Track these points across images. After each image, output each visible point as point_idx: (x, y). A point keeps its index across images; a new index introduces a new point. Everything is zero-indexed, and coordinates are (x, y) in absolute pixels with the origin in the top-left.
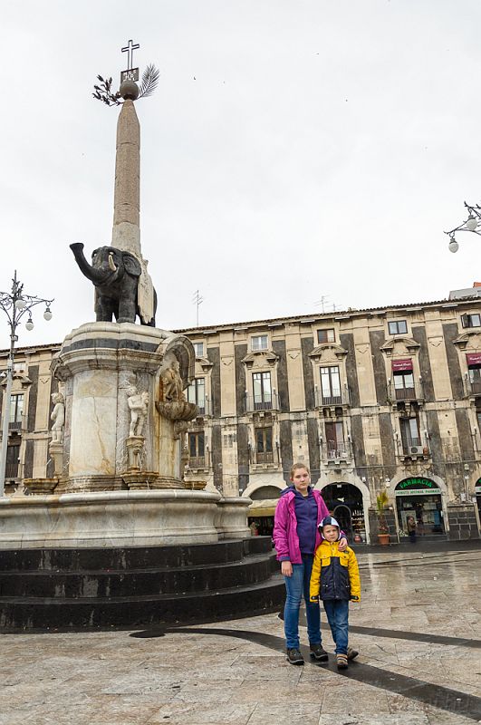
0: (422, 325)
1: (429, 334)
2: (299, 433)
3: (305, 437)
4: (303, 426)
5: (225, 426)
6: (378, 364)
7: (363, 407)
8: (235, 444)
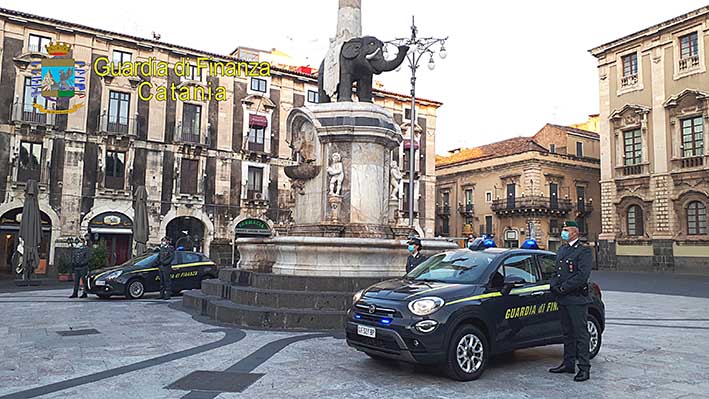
0: (278, 88)
1: (282, 99)
2: (155, 163)
3: (160, 169)
4: (160, 158)
5: (71, 142)
6: (238, 114)
7: (219, 151)
8: (81, 164)
